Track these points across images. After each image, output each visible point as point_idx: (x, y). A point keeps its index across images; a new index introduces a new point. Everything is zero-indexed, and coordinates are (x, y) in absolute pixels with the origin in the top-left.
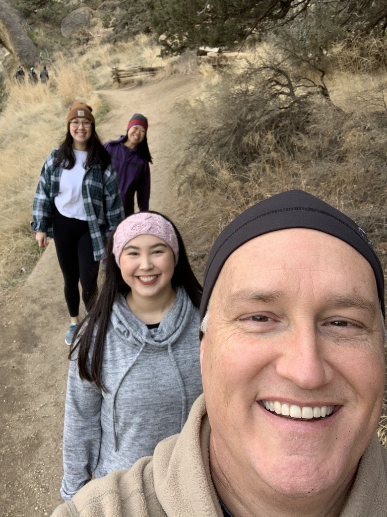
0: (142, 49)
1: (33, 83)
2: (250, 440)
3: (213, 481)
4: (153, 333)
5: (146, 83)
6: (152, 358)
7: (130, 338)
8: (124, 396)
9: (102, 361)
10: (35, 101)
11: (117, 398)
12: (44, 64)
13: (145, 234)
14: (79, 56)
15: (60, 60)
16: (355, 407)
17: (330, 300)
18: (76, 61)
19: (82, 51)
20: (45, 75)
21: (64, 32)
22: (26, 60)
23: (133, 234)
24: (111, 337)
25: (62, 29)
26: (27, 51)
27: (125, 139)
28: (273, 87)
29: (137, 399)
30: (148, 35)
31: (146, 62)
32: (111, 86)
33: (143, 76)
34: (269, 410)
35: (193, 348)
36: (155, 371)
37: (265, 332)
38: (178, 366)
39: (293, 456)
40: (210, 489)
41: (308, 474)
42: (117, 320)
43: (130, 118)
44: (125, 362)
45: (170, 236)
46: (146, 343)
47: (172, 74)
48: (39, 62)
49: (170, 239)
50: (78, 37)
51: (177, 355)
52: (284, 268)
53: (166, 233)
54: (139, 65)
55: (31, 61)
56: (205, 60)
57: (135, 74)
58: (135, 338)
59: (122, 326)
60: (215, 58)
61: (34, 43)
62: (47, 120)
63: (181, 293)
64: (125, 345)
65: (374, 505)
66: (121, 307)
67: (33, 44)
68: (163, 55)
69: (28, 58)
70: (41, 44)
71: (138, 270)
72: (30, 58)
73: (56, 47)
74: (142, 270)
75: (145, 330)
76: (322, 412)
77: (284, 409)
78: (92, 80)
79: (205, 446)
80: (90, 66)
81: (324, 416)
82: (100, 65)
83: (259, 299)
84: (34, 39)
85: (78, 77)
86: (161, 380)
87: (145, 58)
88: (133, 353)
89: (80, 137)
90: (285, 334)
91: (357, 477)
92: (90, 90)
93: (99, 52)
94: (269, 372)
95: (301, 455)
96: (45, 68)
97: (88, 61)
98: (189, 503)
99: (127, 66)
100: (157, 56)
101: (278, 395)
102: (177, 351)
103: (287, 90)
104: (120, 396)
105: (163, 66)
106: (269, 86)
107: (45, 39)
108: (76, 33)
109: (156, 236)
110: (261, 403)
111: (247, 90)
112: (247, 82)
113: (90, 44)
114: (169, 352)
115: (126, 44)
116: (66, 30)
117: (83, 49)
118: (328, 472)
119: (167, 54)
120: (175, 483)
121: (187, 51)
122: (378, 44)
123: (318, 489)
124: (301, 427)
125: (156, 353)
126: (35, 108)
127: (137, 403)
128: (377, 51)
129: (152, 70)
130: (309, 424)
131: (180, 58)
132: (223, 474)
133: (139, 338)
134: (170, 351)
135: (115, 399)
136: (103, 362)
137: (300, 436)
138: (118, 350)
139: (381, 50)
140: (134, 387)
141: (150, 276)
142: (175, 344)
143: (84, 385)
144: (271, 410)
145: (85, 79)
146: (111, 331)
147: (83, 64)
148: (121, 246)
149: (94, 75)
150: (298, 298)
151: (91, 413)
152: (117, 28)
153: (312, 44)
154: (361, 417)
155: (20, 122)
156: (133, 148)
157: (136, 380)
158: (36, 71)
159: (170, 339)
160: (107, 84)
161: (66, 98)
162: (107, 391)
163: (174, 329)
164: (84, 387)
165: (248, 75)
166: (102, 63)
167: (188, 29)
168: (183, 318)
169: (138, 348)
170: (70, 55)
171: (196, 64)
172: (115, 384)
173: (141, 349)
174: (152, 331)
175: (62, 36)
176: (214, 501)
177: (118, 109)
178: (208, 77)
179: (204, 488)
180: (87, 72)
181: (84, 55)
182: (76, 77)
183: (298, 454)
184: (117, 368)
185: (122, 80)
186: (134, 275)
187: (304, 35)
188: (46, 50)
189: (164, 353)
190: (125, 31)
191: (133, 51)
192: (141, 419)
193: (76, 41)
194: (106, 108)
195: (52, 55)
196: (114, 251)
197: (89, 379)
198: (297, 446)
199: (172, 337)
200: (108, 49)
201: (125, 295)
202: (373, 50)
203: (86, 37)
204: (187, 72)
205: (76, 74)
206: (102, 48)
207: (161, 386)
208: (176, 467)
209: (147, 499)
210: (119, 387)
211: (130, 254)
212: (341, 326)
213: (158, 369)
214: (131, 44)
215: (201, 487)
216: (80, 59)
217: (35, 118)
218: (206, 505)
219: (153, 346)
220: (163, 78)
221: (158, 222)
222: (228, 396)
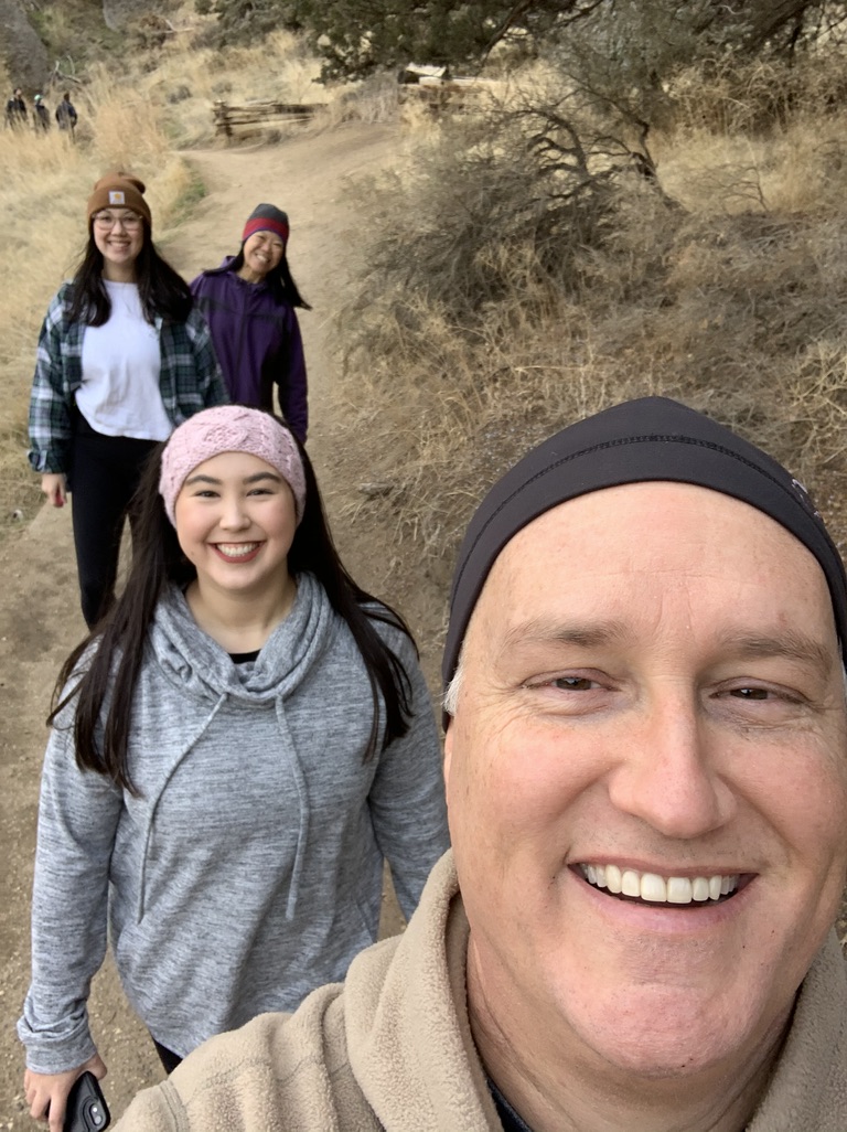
0: (281, 64)
1: (41, 129)
2: (552, 951)
3: (474, 1039)
4: (245, 673)
5: (288, 137)
6: (239, 729)
7: (193, 683)
8: (176, 807)
9: (128, 730)
10: (43, 168)
11: (159, 809)
12: (64, 89)
13: (235, 452)
14: (143, 73)
15: (99, 81)
16: (784, 878)
17: (728, 641)
18: (135, 83)
19: (149, 63)
20: (68, 113)
21: (109, 17)
22: (23, 76)
23: (208, 450)
24: (151, 678)
25: (104, 11)
26: (26, 58)
27: (238, 262)
28: (543, 153)
29: (202, 814)
30: (295, 34)
31: (289, 93)
32: (211, 141)
33: (281, 123)
34: (595, 885)
35: (329, 706)
36: (245, 755)
37: (585, 714)
38: (294, 743)
39: (648, 987)
40: (468, 1056)
41: (680, 1026)
42: (166, 642)
43: (250, 212)
44: (181, 735)
45: (288, 458)
46: (229, 694)
47: (344, 120)
48: (54, 84)
49: (289, 466)
50: (140, 30)
51: (295, 721)
52: (626, 571)
53: (280, 452)
54: (274, 99)
55: (36, 81)
56: (415, 93)
57: (263, 118)
58: (204, 682)
59: (177, 656)
60: (435, 89)
61: (42, 40)
62: (69, 210)
63: (307, 586)
64: (182, 698)
65: (830, 1092)
66: (174, 613)
67: (39, 43)
68: (326, 78)
69: (29, 72)
70: (57, 42)
71: (216, 529)
72: (32, 74)
73: (91, 50)
74: (226, 529)
75: (227, 666)
76: (713, 888)
77: (628, 883)
78: (169, 127)
79: (457, 962)
80: (166, 96)
81: (715, 897)
82: (189, 95)
83: (570, 639)
84: (43, 30)
85: (139, 118)
86: (258, 772)
87: (286, 85)
88: (199, 715)
89: (116, 252)
90: (630, 716)
91: (793, 1031)
92: (165, 148)
93: (187, 66)
94: (594, 800)
95: (666, 983)
96: (67, 97)
97: (161, 85)
98: (423, 1087)
99: (247, 100)
100: (313, 81)
101: (613, 851)
102: (297, 712)
103: (570, 160)
104: (165, 806)
105: (327, 102)
106: (535, 149)
107: (66, 33)
108: (137, 21)
109: (257, 457)
110: (578, 869)
111: (491, 158)
112: (490, 140)
113: (167, 48)
114: (278, 713)
115: (246, 51)
116: (115, 13)
117: (152, 58)
118: (725, 1022)
119: (334, 77)
120: (391, 1043)
121: (379, 71)
122: (767, 72)
123: (702, 1059)
124: (665, 922)
125: (250, 716)
126: (44, 184)
127: (204, 822)
128: (764, 87)
129: (301, 111)
130: (683, 913)
131: (362, 86)
132: (496, 1023)
133: (213, 683)
134: (279, 711)
135: (155, 813)
136: (131, 732)
137: (664, 941)
138: (166, 707)
139: (773, 85)
140: (198, 787)
141: (243, 543)
142: (290, 698)
143: (88, 781)
144: (600, 885)
145: (154, 124)
146: (152, 665)
147: (150, 92)
148: (179, 477)
149: (174, 117)
150: (657, 635)
151: (98, 841)
152: (227, 15)
153: (633, 66)
154: (799, 900)
155: (11, 214)
156: (259, 283)
157: (203, 773)
158: (45, 103)
159: (280, 686)
160: (202, 136)
161: (112, 165)
162: (137, 793)
163: (289, 664)
164: (87, 786)
165: (492, 126)
166: (192, 90)
167: (372, 24)
168: (311, 641)
169: (211, 704)
170: (121, 70)
171: (395, 102)
172: (155, 780)
173: (217, 707)
174: (243, 667)
175: (105, 27)
176: (476, 1083)
177: (224, 190)
178: (419, 129)
179: (455, 1054)
180: (158, 109)
181: (153, 72)
182: (136, 120)
183: (658, 981)
184: (162, 745)
185: (236, 129)
186: (207, 541)
187: (618, 46)
188: (69, 57)
189: (266, 717)
190: (245, 23)
191: (260, 67)
192: (210, 853)
193: (137, 41)
194: (200, 189)
195: (83, 68)
196: (162, 489)
197: (99, 769)
198: (656, 964)
199: (285, 682)
200: (206, 61)
201: (183, 588)
202: (755, 86)
203: (158, 33)
204: (376, 116)
205: (136, 112)
206: (192, 57)
207: (257, 785)
208: (393, 1007)
209: (332, 1077)
210: (165, 787)
211: (199, 494)
212: (754, 698)
213: (252, 750)
214: (256, 51)
215: (447, 1052)
216: (144, 80)
217: (43, 205)
218: (459, 1091)
219: (244, 701)
220: (323, 129)
221: (262, 427)
222: (504, 855)
